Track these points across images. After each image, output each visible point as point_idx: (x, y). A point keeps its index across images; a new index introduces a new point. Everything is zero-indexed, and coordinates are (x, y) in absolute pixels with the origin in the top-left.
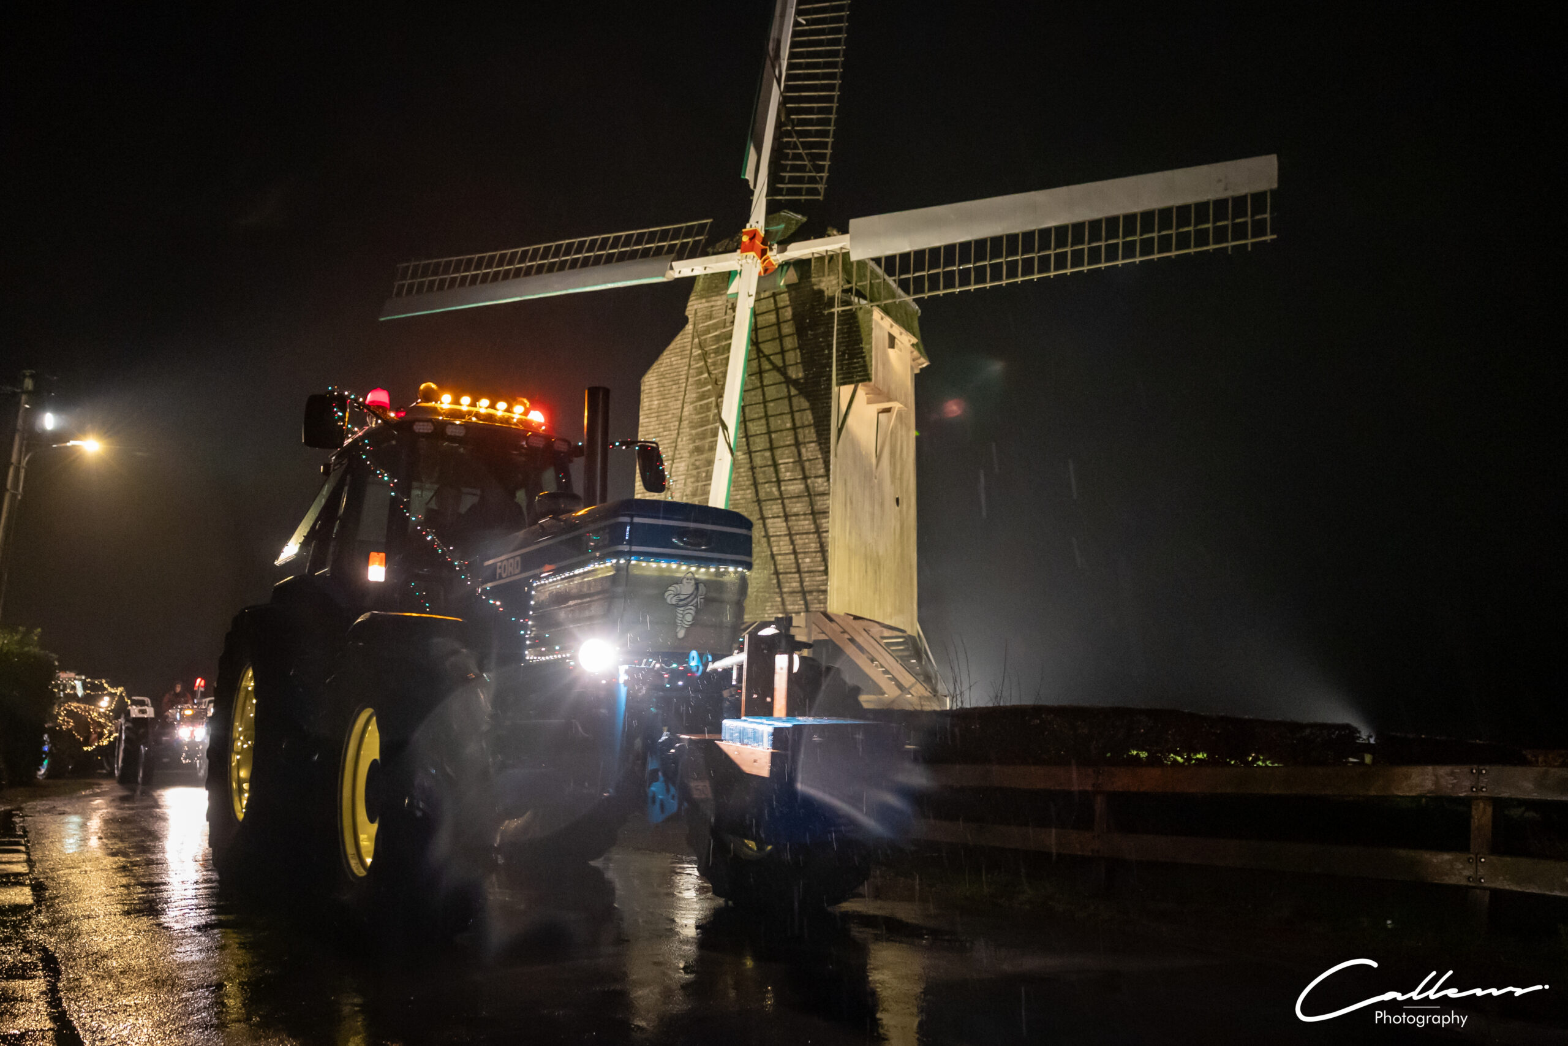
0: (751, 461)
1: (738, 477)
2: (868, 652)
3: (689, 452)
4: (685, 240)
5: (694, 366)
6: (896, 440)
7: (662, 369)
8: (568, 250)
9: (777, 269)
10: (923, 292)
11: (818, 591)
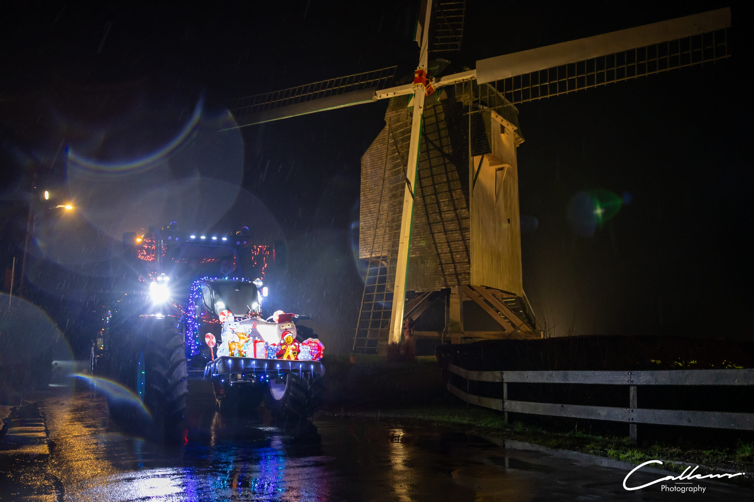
0: (424, 201)
1: (417, 211)
2: (495, 307)
3: (389, 198)
4: (383, 78)
5: (391, 149)
6: (507, 185)
7: (372, 152)
8: (318, 87)
9: (435, 91)
10: (520, 100)
11: (465, 273)
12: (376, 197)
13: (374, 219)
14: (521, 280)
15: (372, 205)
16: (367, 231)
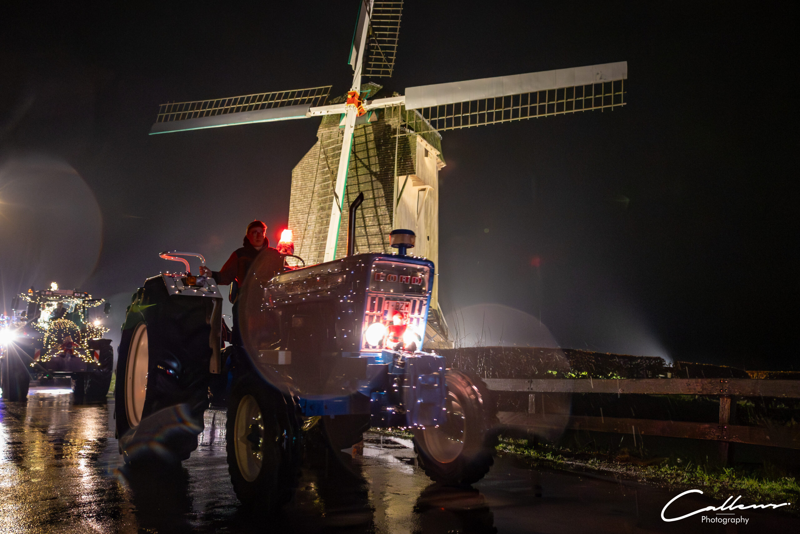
1: (343, 224)
3: (317, 210)
4: (317, 96)
5: (321, 164)
6: (428, 204)
7: (304, 165)
9: (366, 113)
10: (443, 127)
12: (304, 209)
13: (302, 229)
14: (437, 294)
15: (301, 216)
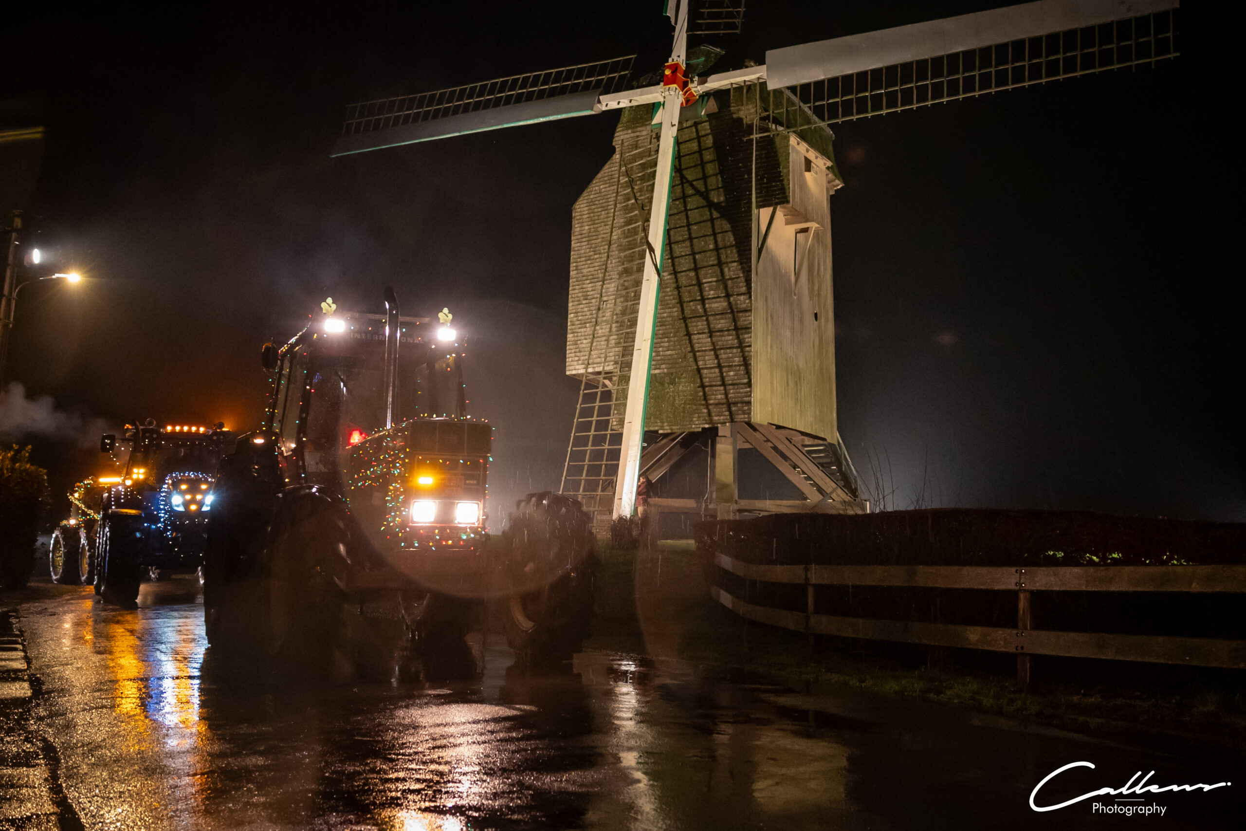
0: (677, 281)
1: (664, 296)
2: (791, 460)
3: (618, 274)
4: (612, 75)
5: (622, 193)
6: (814, 257)
7: (592, 197)
8: (503, 87)
9: (698, 100)
10: (837, 117)
11: (743, 402)
12: (596, 272)
13: (593, 308)
14: (835, 415)
15: (590, 285)
16: (580, 328)
